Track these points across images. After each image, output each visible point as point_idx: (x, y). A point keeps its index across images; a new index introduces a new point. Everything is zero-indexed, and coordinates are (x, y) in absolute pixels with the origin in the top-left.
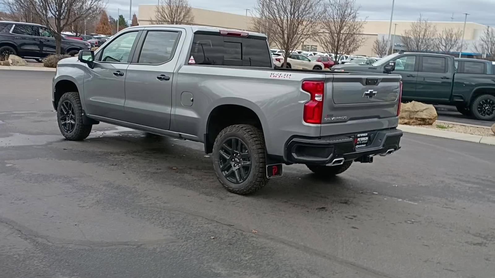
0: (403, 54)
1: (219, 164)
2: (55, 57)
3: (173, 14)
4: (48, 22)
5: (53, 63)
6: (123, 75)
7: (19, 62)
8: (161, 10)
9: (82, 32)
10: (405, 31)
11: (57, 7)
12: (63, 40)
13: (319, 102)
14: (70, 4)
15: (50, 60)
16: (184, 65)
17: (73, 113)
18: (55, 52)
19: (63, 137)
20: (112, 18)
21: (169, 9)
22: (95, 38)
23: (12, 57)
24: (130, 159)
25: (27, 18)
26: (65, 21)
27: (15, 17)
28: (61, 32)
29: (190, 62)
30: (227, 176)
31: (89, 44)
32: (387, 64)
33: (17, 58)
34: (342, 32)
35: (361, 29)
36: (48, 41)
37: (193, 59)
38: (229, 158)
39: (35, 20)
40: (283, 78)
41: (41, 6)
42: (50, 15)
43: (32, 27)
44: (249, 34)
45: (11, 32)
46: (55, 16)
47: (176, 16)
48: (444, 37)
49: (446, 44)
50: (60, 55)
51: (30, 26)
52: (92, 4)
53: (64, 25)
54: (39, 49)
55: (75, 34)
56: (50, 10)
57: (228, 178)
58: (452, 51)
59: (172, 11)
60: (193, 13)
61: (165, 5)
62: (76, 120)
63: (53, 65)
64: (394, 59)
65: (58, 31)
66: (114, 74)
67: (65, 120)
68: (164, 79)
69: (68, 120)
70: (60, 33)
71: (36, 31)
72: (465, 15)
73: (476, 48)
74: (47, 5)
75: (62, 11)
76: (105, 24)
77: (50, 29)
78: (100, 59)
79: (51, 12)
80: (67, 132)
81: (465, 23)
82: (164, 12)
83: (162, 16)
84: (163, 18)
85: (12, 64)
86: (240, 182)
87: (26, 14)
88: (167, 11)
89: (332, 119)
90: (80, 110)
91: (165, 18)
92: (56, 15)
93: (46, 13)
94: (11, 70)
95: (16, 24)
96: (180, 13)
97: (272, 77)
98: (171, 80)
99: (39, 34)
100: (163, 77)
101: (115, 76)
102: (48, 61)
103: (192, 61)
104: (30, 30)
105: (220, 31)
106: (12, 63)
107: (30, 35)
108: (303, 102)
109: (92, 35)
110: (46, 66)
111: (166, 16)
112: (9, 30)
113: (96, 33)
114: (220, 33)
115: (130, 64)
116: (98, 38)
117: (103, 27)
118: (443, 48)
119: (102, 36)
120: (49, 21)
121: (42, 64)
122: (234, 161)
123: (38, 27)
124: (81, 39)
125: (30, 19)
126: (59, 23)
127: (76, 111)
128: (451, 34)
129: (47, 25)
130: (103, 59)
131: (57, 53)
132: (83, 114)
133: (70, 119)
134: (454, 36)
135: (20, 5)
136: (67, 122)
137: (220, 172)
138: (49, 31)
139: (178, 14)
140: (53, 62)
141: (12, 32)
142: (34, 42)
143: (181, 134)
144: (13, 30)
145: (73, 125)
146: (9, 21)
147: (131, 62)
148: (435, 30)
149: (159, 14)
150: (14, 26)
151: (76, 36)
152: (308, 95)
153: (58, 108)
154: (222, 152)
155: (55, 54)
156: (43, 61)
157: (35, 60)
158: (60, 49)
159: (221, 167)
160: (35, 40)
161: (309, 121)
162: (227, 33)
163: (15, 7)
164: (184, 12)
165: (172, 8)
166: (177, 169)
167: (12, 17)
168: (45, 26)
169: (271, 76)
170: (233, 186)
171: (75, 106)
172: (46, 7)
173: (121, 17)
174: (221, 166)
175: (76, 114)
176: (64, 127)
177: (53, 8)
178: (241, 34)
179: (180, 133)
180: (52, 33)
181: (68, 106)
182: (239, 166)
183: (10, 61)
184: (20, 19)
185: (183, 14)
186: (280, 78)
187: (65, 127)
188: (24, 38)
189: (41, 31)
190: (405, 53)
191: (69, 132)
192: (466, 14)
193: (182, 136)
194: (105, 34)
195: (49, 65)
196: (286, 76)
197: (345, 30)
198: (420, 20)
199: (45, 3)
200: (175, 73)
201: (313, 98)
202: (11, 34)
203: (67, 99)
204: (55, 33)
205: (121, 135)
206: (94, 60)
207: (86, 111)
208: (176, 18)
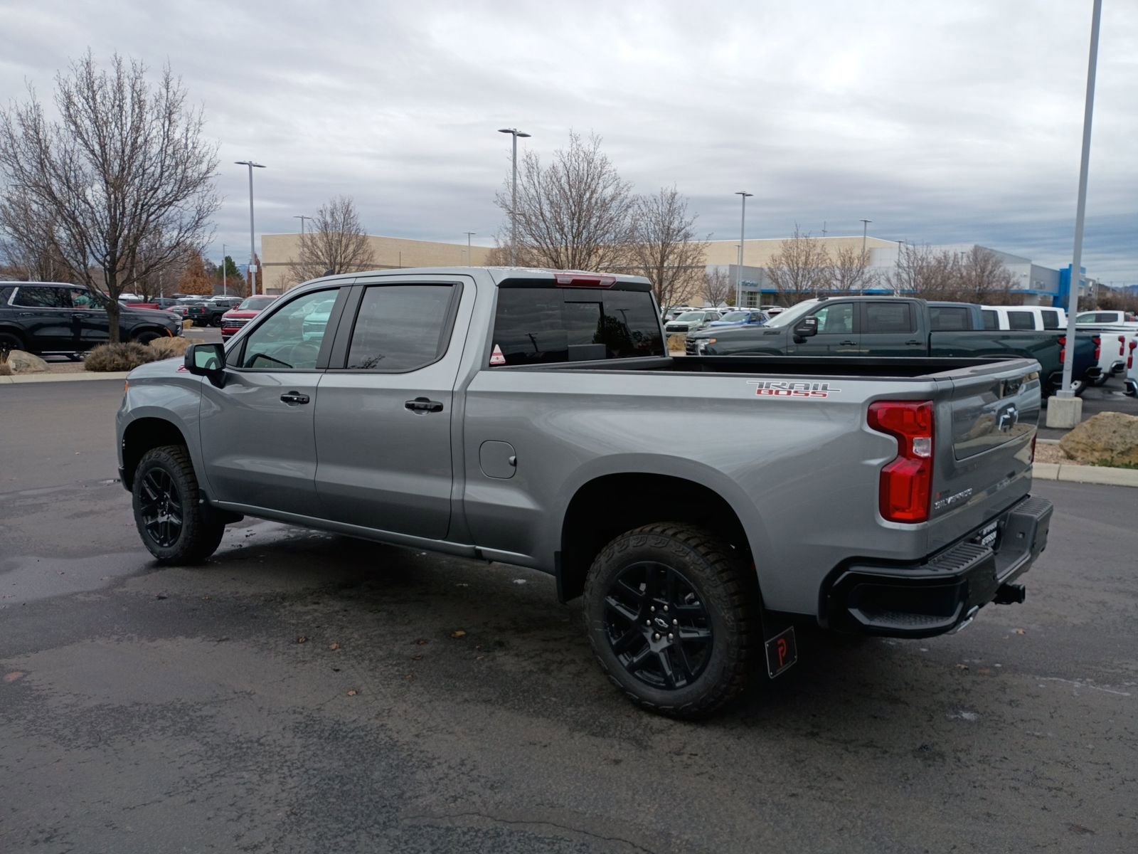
0: (827, 300)
1: (607, 633)
2: (108, 350)
3: (334, 249)
4: (89, 277)
5: (104, 363)
6: (308, 402)
7: (32, 364)
8: (310, 244)
9: (156, 294)
10: (772, 256)
11: (107, 245)
12: (123, 313)
13: (925, 459)
14: (135, 239)
15: (97, 356)
16: (481, 370)
17: (175, 498)
18: (108, 338)
19: (151, 558)
20: (211, 264)
21: (325, 239)
22: (183, 303)
23: (16, 357)
24: (337, 612)
25: (44, 272)
26: (126, 272)
27: (18, 272)
28: (119, 295)
29: (494, 360)
30: (632, 668)
31: (178, 316)
32: (800, 322)
33: (25, 356)
34: (665, 265)
35: (703, 258)
36: (91, 316)
37: (500, 351)
38: (636, 617)
39: (61, 275)
40: (801, 398)
41: (72, 246)
42: (91, 262)
43: (56, 289)
44: (617, 280)
45: (10, 302)
46: (104, 265)
47: (339, 252)
48: (839, 264)
49: (843, 277)
50: (120, 344)
51: (51, 288)
52: (181, 235)
53: (123, 283)
54: (72, 335)
55: (143, 297)
56: (92, 253)
57: (636, 673)
58: (853, 288)
59: (330, 244)
60: (372, 245)
61: (316, 232)
62: (184, 515)
63: (105, 366)
64: (813, 312)
65: (111, 295)
66: (284, 399)
67: (154, 515)
68: (425, 409)
69: (163, 515)
70: (118, 299)
71: (63, 298)
72: (864, 223)
73: (888, 280)
74: (85, 243)
75: (118, 254)
76: (198, 276)
77: (95, 293)
78: (240, 363)
79: (94, 256)
80: (161, 545)
81: (865, 238)
82: (316, 245)
83: (312, 253)
84: (315, 258)
85: (15, 370)
86: (678, 684)
87: (40, 265)
88: (320, 244)
89: (949, 502)
90: (192, 490)
91: (318, 258)
92: (106, 264)
93: (84, 259)
94: (14, 384)
95: (21, 287)
96: (347, 246)
97: (765, 395)
98: (446, 410)
99: (69, 302)
100: (422, 404)
101: (287, 404)
102: (94, 359)
103: (498, 358)
104: (50, 297)
105: (555, 275)
106: (14, 367)
107: (51, 306)
108: (876, 462)
109: (175, 297)
110: (91, 368)
111: (320, 254)
112: (7, 300)
113: (182, 292)
114: (556, 280)
115: (325, 372)
116: (188, 303)
117: (195, 282)
118: (839, 284)
119: (195, 297)
120: (90, 275)
121: (81, 365)
122: (651, 625)
123: (68, 289)
124: (157, 308)
125: (50, 274)
126: (113, 277)
127: (184, 491)
128: (850, 258)
129: (88, 284)
130: (246, 360)
131: (113, 341)
132: (201, 501)
133: (167, 513)
134: (856, 261)
135: (28, 246)
136: (161, 519)
137: (611, 655)
138: (92, 295)
139: (343, 249)
140: (104, 361)
141: (13, 304)
142: (59, 320)
143: (480, 550)
144: (15, 298)
145: (175, 529)
146: (7, 280)
147: (325, 367)
148: (825, 252)
149: (305, 249)
150: (17, 289)
151: (145, 300)
152: (890, 441)
153: (134, 486)
154: (613, 602)
155: (108, 343)
156: (81, 357)
157: (65, 358)
158: (117, 332)
159: (614, 642)
160: (63, 317)
161: (898, 515)
162: (570, 279)
163: (18, 251)
164: (353, 243)
165: (330, 238)
166: (467, 635)
167: (13, 272)
168: (84, 287)
169: (759, 392)
170: (656, 695)
171: (180, 481)
172: (84, 248)
173: (228, 259)
174: (612, 639)
175: (184, 502)
176: (152, 533)
177: (98, 248)
178: (599, 281)
179: (478, 547)
180: (97, 300)
181: (162, 481)
182: (668, 640)
183: (11, 363)
184: (30, 275)
185: (351, 248)
186: (793, 397)
187: (156, 533)
188: (41, 314)
189: (74, 296)
190: (830, 299)
191: (166, 545)
192: (866, 221)
193: (484, 554)
194: (200, 294)
195: (96, 367)
196: (811, 390)
197: (672, 260)
198: (797, 236)
199: (82, 239)
200: (458, 392)
201: (905, 449)
202: (10, 307)
203: (158, 464)
204: (104, 298)
205: (292, 535)
206: (224, 367)
207: (209, 493)
208: (339, 257)
